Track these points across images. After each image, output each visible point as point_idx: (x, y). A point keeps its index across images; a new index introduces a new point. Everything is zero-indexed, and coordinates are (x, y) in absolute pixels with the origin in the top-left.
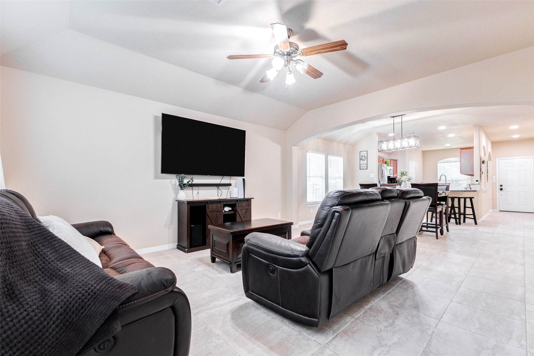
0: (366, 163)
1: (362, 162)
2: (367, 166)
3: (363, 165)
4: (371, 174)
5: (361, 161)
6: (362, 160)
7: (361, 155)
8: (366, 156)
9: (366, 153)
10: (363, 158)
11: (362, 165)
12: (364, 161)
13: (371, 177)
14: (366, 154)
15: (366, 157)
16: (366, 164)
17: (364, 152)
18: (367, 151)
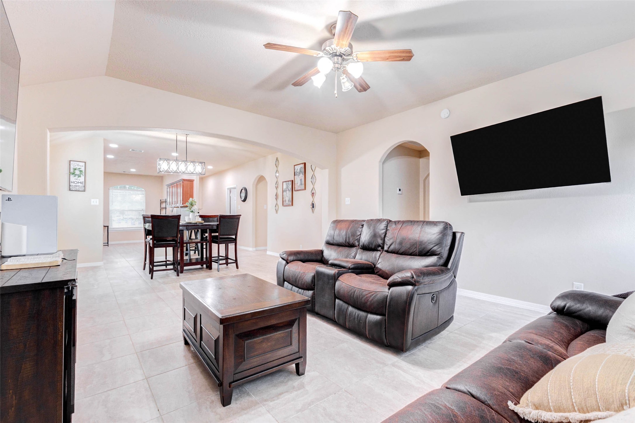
0: (83, 181)
1: (73, 178)
2: (84, 186)
3: (77, 184)
4: (92, 200)
5: (71, 176)
6: (76, 175)
7: (72, 167)
8: (83, 169)
9: (84, 165)
10: (77, 172)
11: (74, 184)
12: (79, 178)
13: (92, 204)
14: (84, 167)
15: (84, 172)
16: (84, 183)
17: (78, 163)
18: (85, 162)
